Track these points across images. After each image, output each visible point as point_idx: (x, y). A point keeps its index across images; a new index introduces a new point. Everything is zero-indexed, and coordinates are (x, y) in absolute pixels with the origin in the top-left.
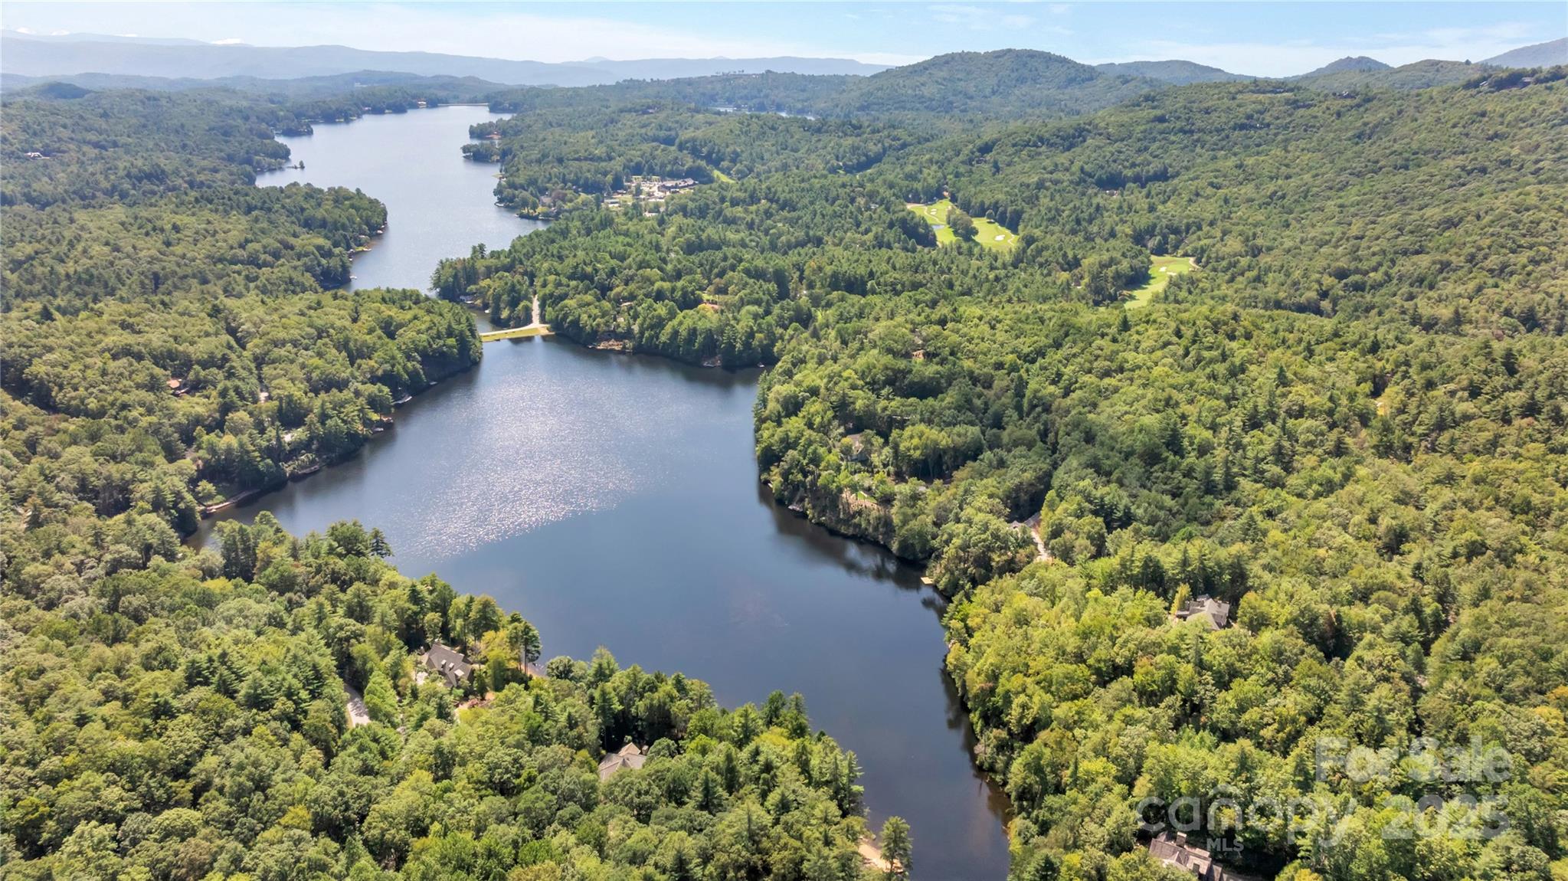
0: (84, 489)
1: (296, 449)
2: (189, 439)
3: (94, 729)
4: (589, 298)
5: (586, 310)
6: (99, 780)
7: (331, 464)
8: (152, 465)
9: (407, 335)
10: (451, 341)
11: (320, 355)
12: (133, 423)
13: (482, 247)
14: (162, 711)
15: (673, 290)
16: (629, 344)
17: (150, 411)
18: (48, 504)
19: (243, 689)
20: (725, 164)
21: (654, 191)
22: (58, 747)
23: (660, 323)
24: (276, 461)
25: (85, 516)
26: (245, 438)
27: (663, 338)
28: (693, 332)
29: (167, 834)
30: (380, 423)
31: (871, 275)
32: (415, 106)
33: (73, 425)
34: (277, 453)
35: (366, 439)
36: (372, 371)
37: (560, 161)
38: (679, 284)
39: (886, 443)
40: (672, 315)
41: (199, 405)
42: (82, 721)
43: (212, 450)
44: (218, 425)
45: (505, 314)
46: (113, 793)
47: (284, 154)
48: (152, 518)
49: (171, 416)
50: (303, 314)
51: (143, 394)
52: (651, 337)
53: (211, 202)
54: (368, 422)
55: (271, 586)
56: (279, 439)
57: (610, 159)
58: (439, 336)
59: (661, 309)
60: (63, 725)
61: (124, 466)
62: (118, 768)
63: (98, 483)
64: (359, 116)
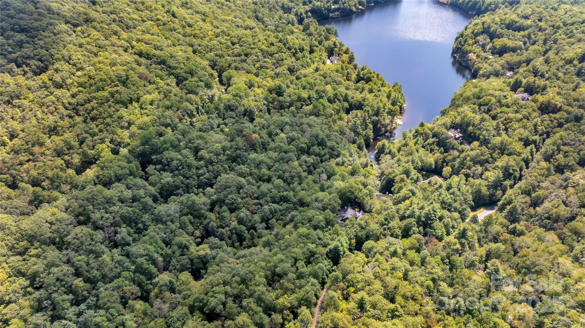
0: (283, 7)
1: (335, 10)
2: (310, 2)
3: (260, 43)
6: (258, 51)
7: (342, 16)
8: (298, 5)
14: (272, 44)
16: (450, 1)
18: (274, 7)
19: (287, 46)
22: (254, 44)
24: (329, 12)
25: (281, 12)
26: (322, 4)
29: (265, 62)
30: (361, 9)
34: (329, 10)
35: (354, 12)
39: (490, 42)
42: (259, 41)
43: (314, 5)
46: (259, 54)
48: (293, 17)
54: (358, 8)
55: (307, 34)
56: (330, 6)
60: (256, 40)
61: (293, 4)
62: (261, 50)
63: (286, 6)
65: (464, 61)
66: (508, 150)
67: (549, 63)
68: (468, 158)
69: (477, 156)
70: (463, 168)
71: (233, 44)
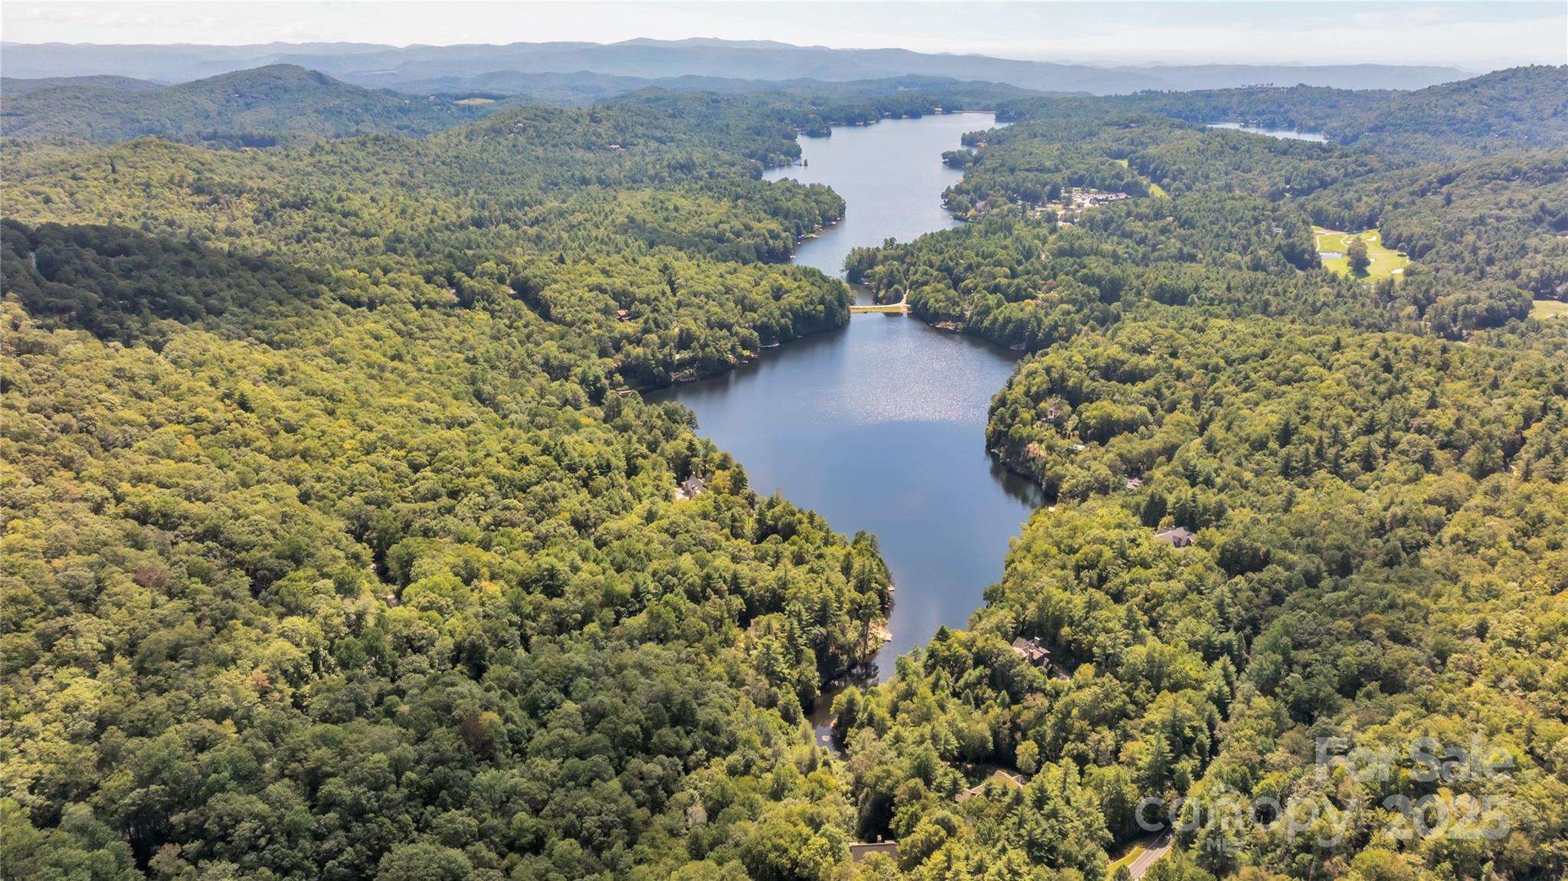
0: (547, 366)
1: (682, 365)
2: (618, 348)
3: (491, 460)
4: (941, 286)
5: (935, 295)
6: (486, 481)
7: (704, 378)
8: (588, 358)
9: (788, 299)
10: (821, 307)
11: (721, 305)
12: (588, 332)
13: (892, 240)
14: (524, 461)
15: (1009, 285)
16: (960, 325)
17: (600, 327)
18: (523, 368)
19: (566, 461)
20: (1166, 181)
21: (1084, 201)
22: (474, 464)
23: (987, 311)
24: (667, 371)
25: (542, 378)
26: (649, 351)
27: (986, 323)
28: (1008, 321)
29: (507, 508)
30: (748, 358)
31: (1196, 289)
32: (931, 112)
33: (553, 328)
34: (668, 365)
35: (733, 366)
36: (754, 321)
37: (1012, 170)
38: (1016, 281)
39: (1073, 412)
40: (999, 305)
41: (631, 327)
42: (488, 455)
43: (628, 356)
44: (638, 342)
45: (882, 294)
46: (489, 488)
47: (795, 154)
48: (577, 387)
49: (611, 331)
50: (722, 276)
51: (598, 315)
52: (977, 322)
53: (711, 190)
54: (740, 357)
55: (615, 428)
56: (671, 355)
57: (1058, 170)
58: (812, 302)
59: (992, 300)
60: (480, 454)
61: (572, 356)
62: (496, 479)
63: (555, 363)
64: (878, 121)
65: (1019, 463)
66: (1169, 676)
67: (1216, 451)
68: (1075, 712)
69: (1096, 702)
70: (1065, 740)
71: (416, 468)
